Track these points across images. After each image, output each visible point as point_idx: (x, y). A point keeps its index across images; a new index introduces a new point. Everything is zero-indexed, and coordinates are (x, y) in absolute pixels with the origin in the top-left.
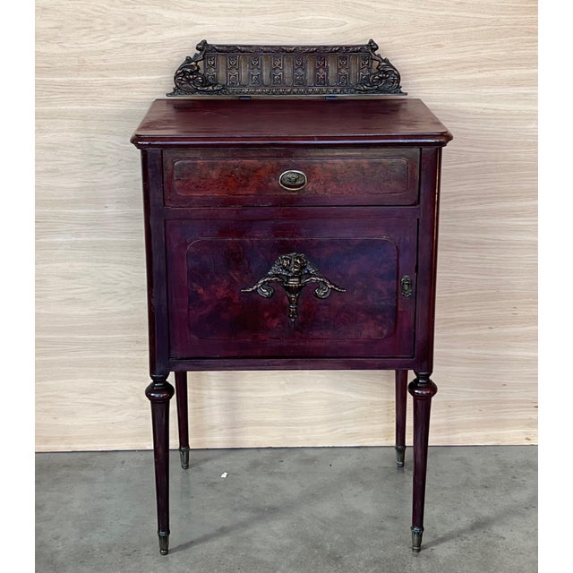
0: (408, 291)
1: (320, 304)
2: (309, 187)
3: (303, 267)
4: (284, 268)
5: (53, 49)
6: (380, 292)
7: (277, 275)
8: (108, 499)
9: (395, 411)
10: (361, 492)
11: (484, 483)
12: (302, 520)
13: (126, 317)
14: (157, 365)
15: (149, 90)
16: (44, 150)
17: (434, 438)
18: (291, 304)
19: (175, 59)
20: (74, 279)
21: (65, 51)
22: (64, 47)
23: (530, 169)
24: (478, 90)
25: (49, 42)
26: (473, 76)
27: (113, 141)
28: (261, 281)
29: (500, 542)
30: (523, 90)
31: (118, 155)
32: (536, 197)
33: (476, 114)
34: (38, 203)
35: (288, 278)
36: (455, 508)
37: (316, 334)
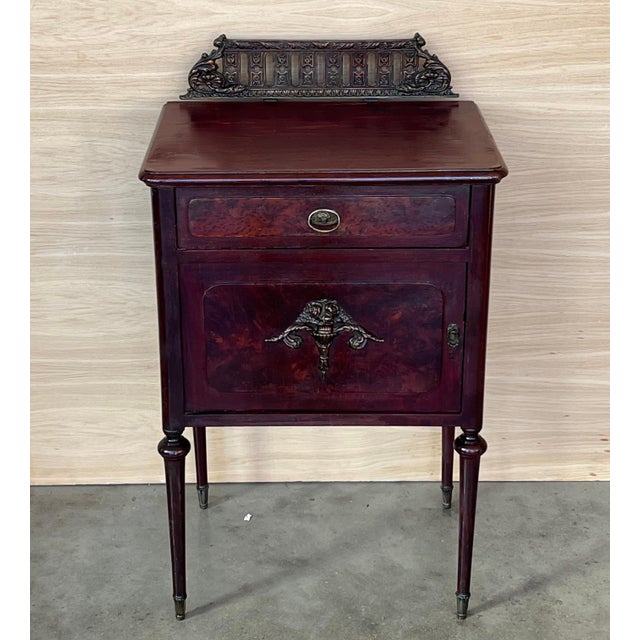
0: (454, 342)
1: (354, 355)
2: (342, 228)
3: (335, 315)
4: (313, 316)
5: (50, 41)
6: (423, 342)
7: (305, 324)
8: (117, 546)
9: (441, 443)
10: (401, 541)
11: (541, 531)
12: (334, 576)
13: (135, 340)
14: (171, 419)
15: (159, 88)
16: (41, 156)
17: (485, 473)
18: (322, 355)
19: (190, 53)
20: (75, 298)
21: (62, 44)
22: (61, 40)
23: (600, 177)
24: (541, 88)
25: (43, 34)
26: (537, 72)
27: (119, 146)
28: (288, 330)
29: (555, 607)
30: (595, 88)
31: (124, 161)
32: (607, 208)
33: (539, 115)
34: (34, 215)
35: (319, 327)
36: (507, 563)
37: (350, 387)
